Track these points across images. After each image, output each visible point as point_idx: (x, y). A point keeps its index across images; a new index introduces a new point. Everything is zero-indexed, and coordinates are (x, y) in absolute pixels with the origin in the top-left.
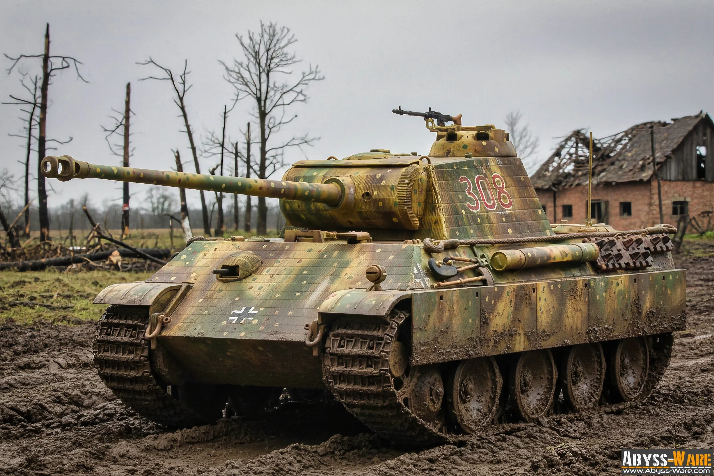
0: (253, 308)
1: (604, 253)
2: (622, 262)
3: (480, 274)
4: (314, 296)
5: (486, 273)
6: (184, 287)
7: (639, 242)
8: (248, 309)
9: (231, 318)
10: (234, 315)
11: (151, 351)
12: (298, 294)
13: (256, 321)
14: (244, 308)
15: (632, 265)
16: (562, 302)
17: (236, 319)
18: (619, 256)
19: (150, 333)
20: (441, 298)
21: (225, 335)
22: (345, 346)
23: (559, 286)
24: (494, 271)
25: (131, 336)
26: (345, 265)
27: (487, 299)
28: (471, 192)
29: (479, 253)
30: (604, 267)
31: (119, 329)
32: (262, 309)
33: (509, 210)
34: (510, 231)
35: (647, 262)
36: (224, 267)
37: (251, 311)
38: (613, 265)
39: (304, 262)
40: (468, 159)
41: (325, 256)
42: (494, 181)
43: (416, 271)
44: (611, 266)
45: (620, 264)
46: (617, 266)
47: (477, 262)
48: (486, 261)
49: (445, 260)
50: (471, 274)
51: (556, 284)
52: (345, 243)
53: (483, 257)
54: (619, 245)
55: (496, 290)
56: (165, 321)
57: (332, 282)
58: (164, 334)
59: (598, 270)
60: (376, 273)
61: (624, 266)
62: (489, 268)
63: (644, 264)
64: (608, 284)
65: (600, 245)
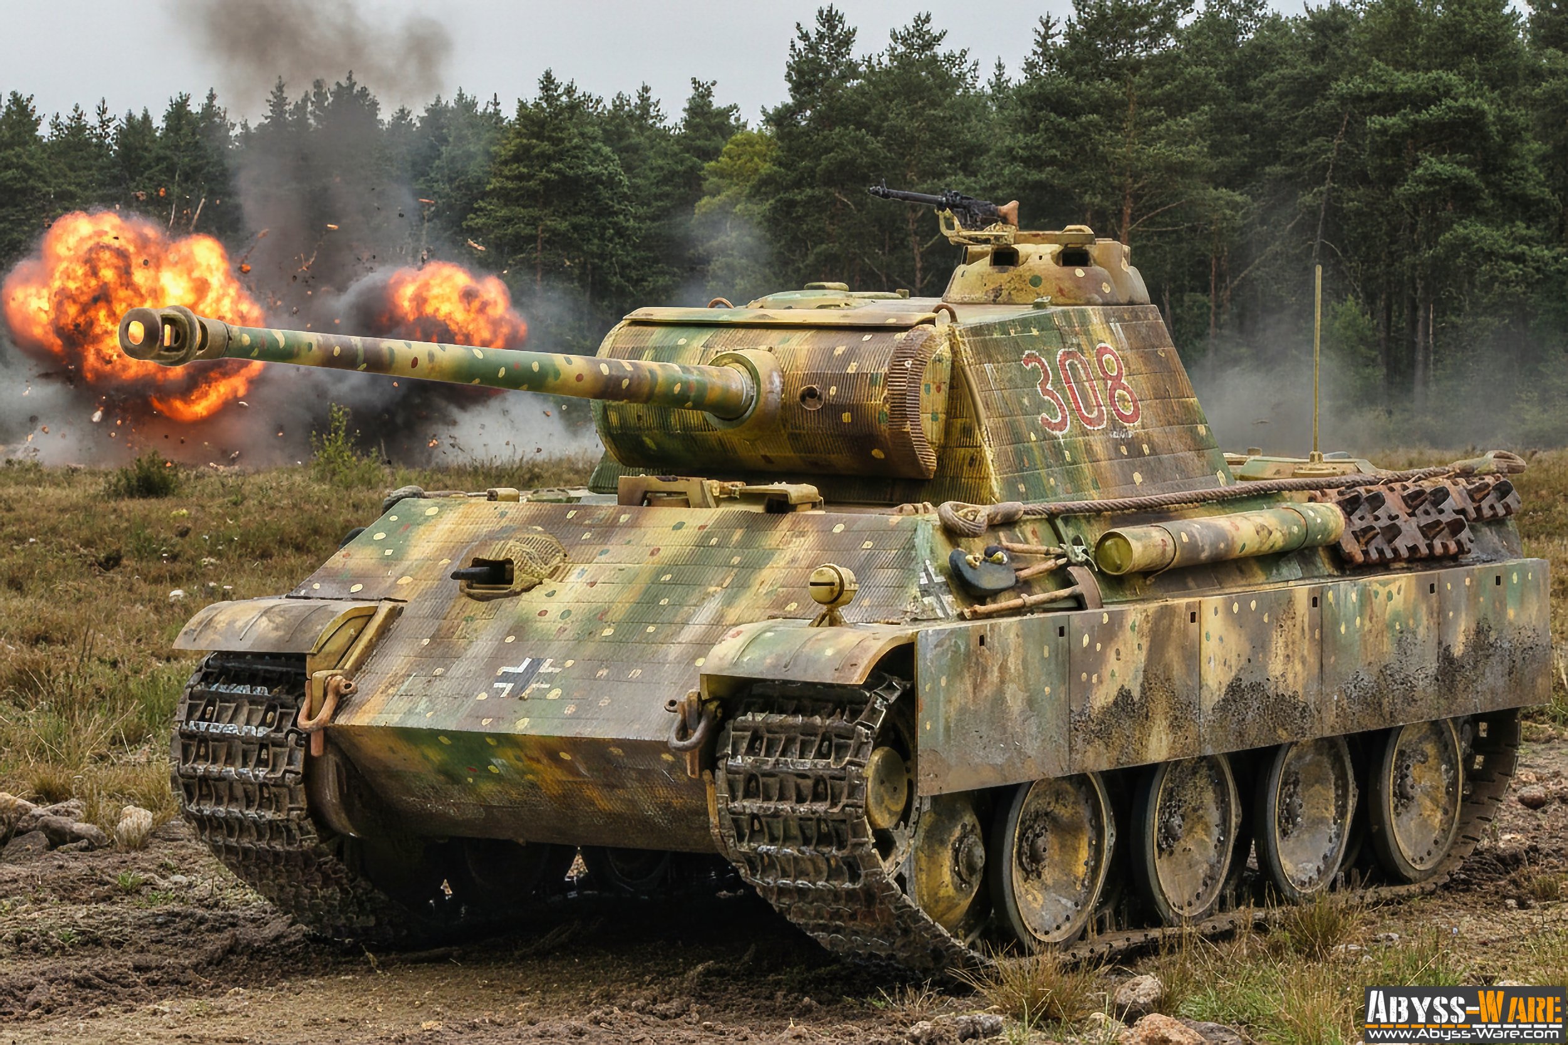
0: (549, 661)
1: (1358, 524)
2: (1401, 544)
3: (1068, 582)
4: (689, 634)
5: (1085, 581)
6: (385, 607)
7: (1441, 495)
8: (536, 663)
9: (496, 685)
10: (506, 677)
11: (309, 760)
12: (651, 629)
13: (555, 693)
14: (528, 661)
15: (1424, 551)
16: (1259, 644)
17: (509, 687)
18: (1392, 532)
19: (309, 717)
20: (982, 640)
21: (486, 725)
22: (763, 753)
23: (1253, 604)
24: (1101, 575)
25: (263, 723)
26: (758, 562)
27: (1086, 640)
28: (1049, 387)
29: (1068, 532)
30: (1360, 558)
31: (233, 705)
32: (569, 663)
33: (1133, 429)
34: (1138, 477)
35: (1459, 544)
36: (477, 562)
37: (545, 668)
38: (1381, 552)
39: (666, 553)
40: (1041, 312)
41: (714, 541)
42: (1100, 361)
43: (924, 581)
44: (1374, 555)
45: (1395, 551)
46: (1389, 554)
47: (1064, 555)
48: (1085, 551)
49: (989, 553)
50: (1049, 584)
51: (1244, 601)
52: (758, 509)
53: (1077, 541)
54: (1393, 503)
55: (1106, 619)
56: (343, 691)
57: (729, 602)
58: (342, 720)
59: (1343, 564)
60: (832, 584)
61: (1404, 553)
62: (1090, 566)
63: (1453, 547)
64: (1366, 598)
65: (1350, 506)
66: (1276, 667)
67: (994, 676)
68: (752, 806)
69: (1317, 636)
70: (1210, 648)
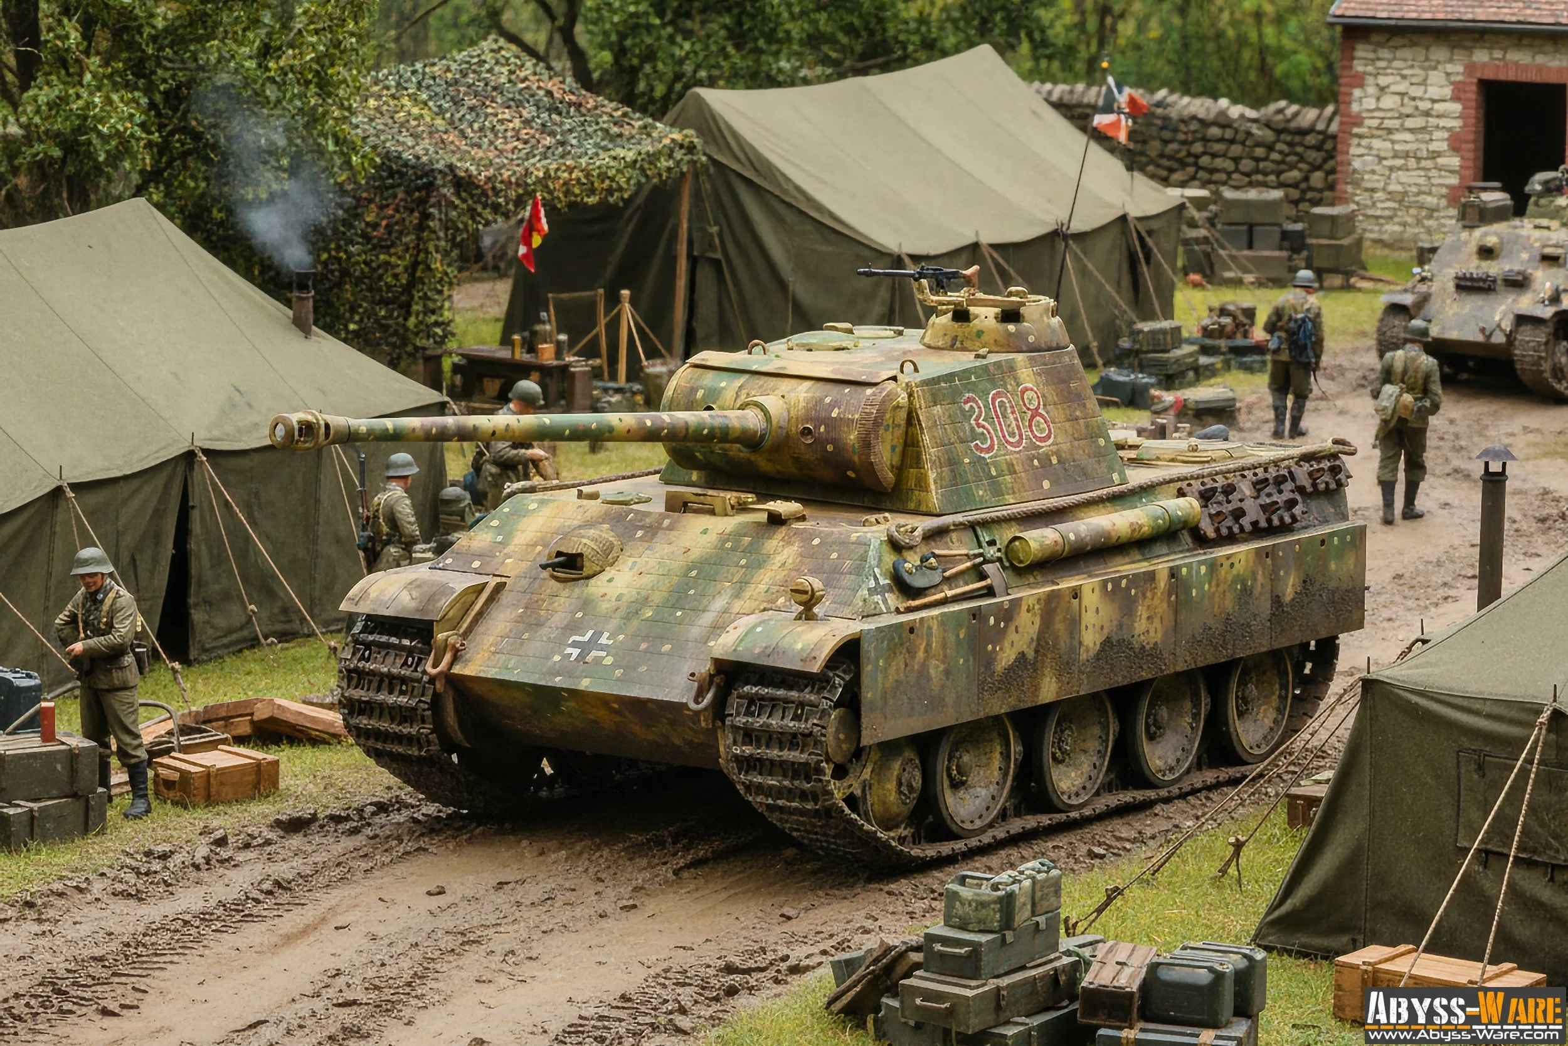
0: (606, 634)
1: (1212, 510)
2: (1246, 522)
3: (983, 576)
4: (706, 619)
5: (996, 574)
6: (493, 582)
7: (1280, 480)
8: (598, 635)
9: (568, 650)
10: (575, 645)
12: (680, 613)
13: (609, 661)
14: (591, 632)
15: (1263, 524)
16: (1127, 612)
17: (575, 652)
18: (1239, 514)
19: (435, 667)
20: (912, 631)
21: (559, 682)
22: (757, 715)
23: (1123, 584)
24: (1010, 569)
25: (406, 665)
26: (758, 562)
27: (992, 621)
28: (981, 421)
29: (985, 537)
30: (1212, 534)
31: (385, 651)
32: (621, 637)
33: (1045, 446)
34: (1046, 484)
35: (1293, 516)
36: (559, 554)
37: (603, 640)
38: (1230, 528)
39: (695, 553)
41: (728, 546)
42: (1023, 398)
43: (872, 584)
44: (1224, 532)
45: (1241, 527)
46: (1236, 529)
47: (981, 555)
48: (998, 551)
49: (923, 561)
50: (967, 579)
51: (1116, 582)
53: (992, 543)
54: (1244, 488)
55: (1008, 604)
56: (458, 647)
57: (735, 596)
58: (457, 670)
59: (1200, 540)
60: (806, 591)
61: (1248, 528)
62: (1001, 563)
63: (1288, 520)
64: (1213, 566)
65: (1206, 497)
66: (1140, 625)
67: (921, 655)
68: (748, 750)
69: (1173, 598)
70: (1089, 618)
